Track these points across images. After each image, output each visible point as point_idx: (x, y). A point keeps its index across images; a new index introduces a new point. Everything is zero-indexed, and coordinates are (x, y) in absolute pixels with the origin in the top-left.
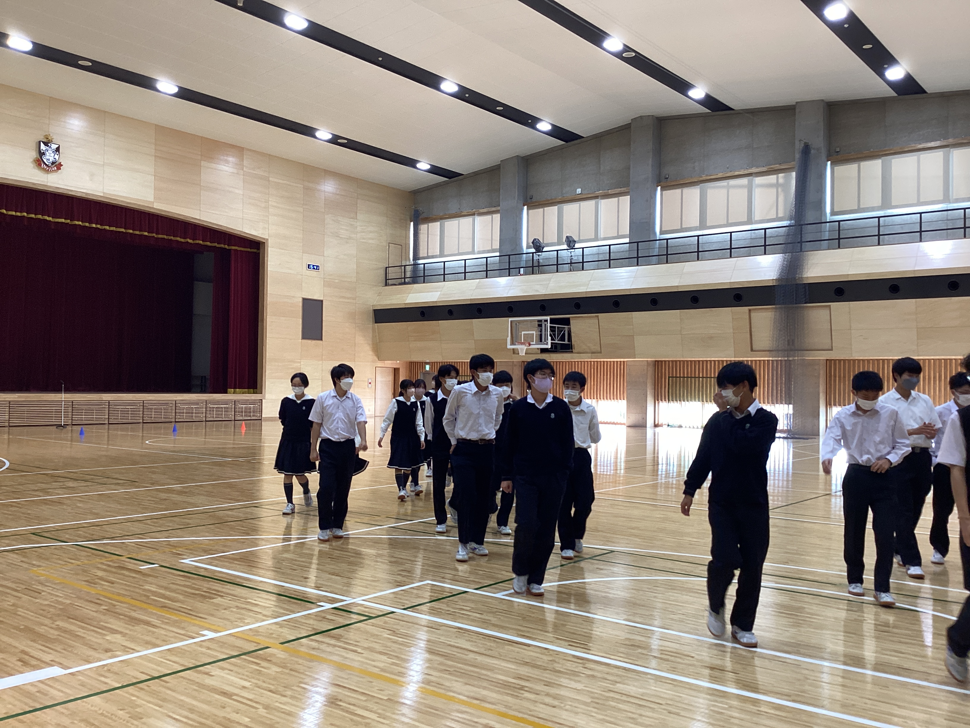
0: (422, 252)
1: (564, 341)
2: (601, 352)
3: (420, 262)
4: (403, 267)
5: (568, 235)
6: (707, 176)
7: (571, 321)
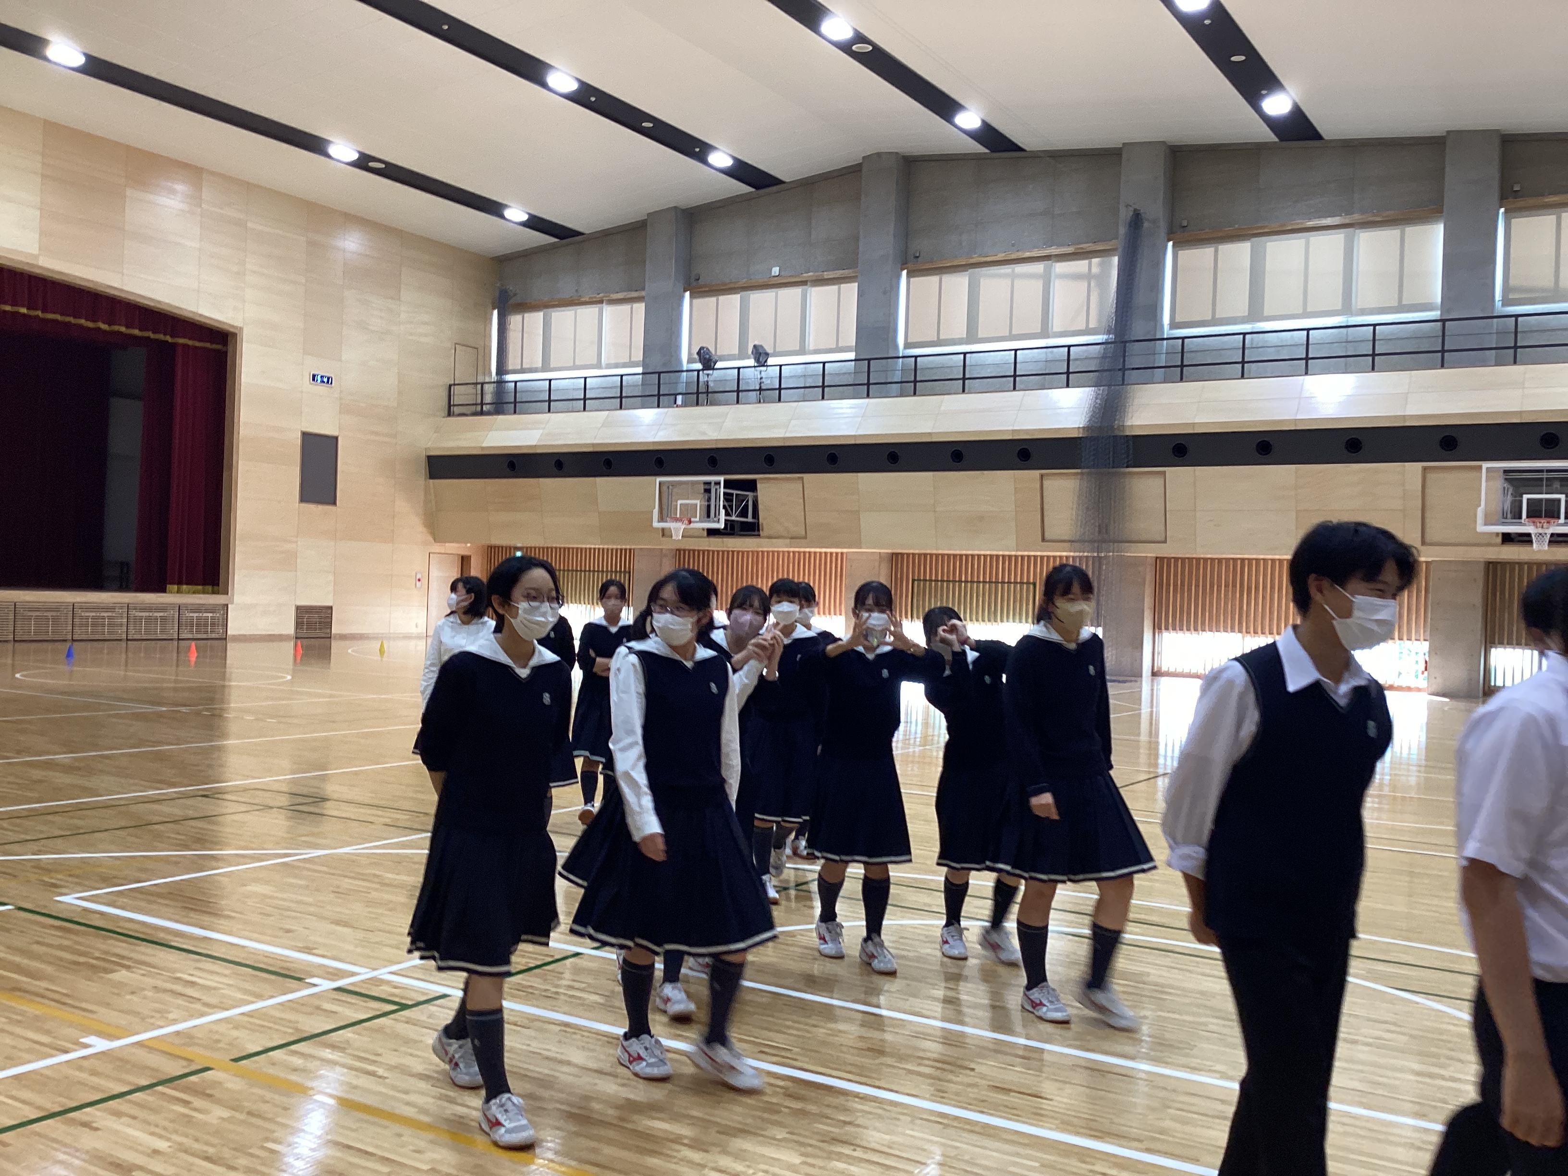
0: (512, 362)
1: (747, 517)
2: (805, 538)
3: (509, 377)
4: (479, 386)
5: (757, 343)
6: (980, 256)
7: (759, 486)
